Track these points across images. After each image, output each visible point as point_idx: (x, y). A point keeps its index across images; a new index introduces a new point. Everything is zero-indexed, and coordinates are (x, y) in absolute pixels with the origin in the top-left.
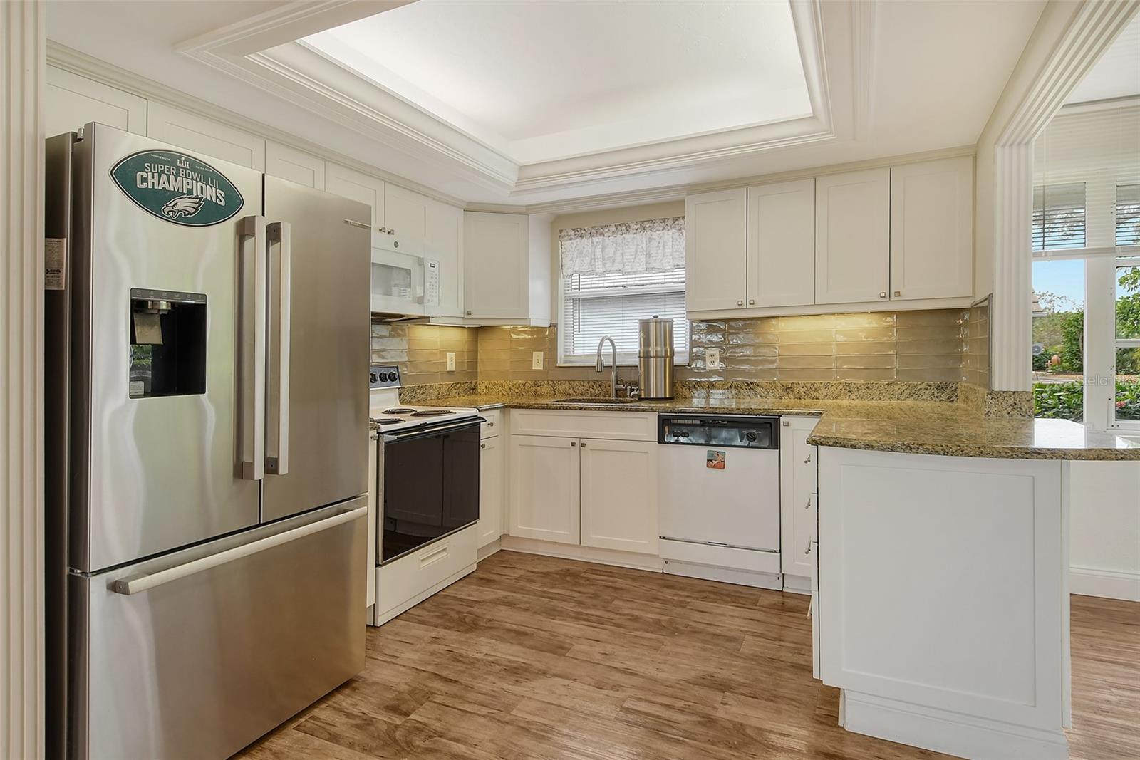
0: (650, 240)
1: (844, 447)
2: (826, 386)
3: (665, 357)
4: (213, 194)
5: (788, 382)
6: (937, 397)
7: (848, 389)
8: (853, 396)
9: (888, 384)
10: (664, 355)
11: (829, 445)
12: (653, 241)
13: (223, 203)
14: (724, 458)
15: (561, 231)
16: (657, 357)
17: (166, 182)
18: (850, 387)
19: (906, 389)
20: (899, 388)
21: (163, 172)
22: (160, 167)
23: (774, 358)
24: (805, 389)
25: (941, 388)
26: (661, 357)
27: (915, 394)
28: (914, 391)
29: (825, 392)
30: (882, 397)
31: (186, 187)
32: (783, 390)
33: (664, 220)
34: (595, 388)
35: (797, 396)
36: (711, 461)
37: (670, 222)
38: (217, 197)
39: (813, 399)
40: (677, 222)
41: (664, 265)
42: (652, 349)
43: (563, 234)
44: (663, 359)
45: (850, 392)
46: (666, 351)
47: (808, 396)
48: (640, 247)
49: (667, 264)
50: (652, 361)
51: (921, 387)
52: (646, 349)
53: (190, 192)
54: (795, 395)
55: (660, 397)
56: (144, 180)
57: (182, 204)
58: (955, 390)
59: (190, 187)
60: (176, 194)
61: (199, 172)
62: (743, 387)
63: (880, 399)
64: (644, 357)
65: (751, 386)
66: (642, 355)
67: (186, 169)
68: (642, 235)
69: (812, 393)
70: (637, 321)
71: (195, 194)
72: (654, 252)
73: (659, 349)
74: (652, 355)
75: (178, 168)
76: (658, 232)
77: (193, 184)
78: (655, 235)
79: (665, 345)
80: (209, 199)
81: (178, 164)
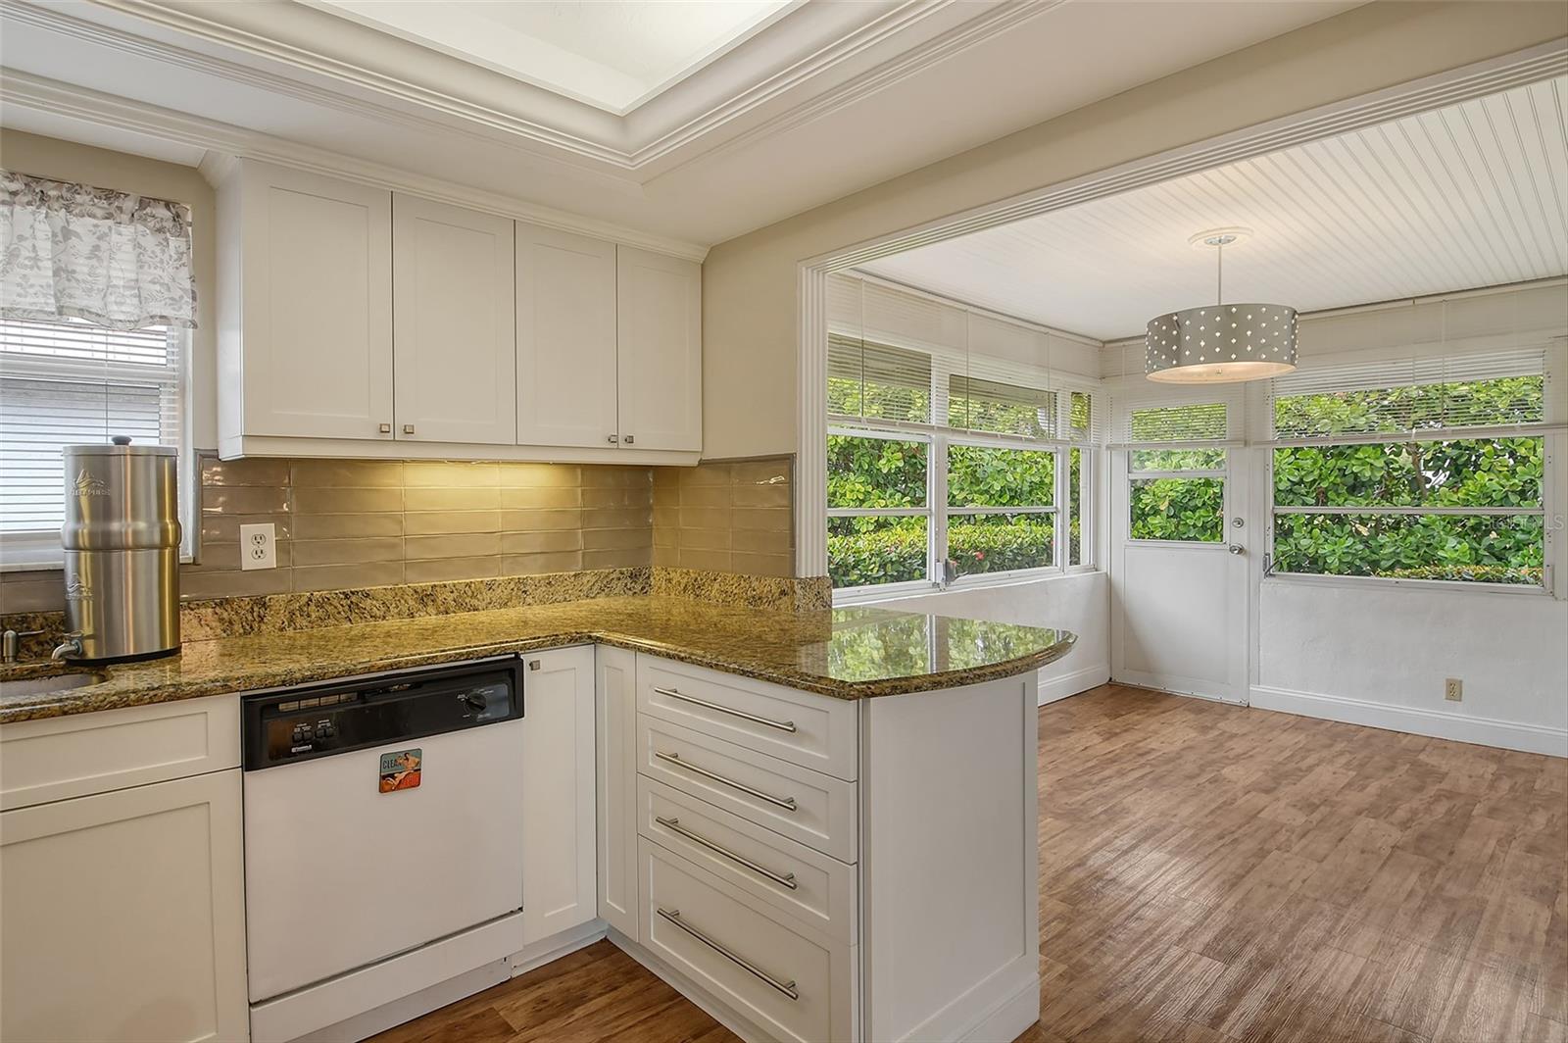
0: (67, 233)
1: (907, 692)
2: (490, 586)
3: (162, 547)
5: (425, 584)
6: (630, 589)
7: (522, 590)
8: (529, 600)
9: (575, 576)
11: (886, 695)
12: (74, 240)
14: (419, 763)
18: (525, 585)
19: (596, 581)
20: (588, 579)
23: (396, 540)
24: (456, 594)
25: (633, 577)
26: (151, 547)
27: (605, 588)
28: (605, 583)
29: (488, 595)
30: (567, 596)
32: (416, 600)
33: (110, 195)
35: (441, 608)
36: (392, 776)
37: (129, 205)
39: (469, 610)
40: (148, 210)
41: (110, 308)
44: (156, 551)
45: (525, 592)
46: (164, 532)
47: (461, 606)
48: (28, 244)
49: (115, 308)
50: (121, 557)
51: (614, 576)
52: (100, 527)
54: (438, 608)
55: (146, 651)
58: (649, 578)
62: (335, 602)
63: (565, 599)
64: (93, 549)
65: (354, 599)
66: (84, 541)
68: (33, 213)
69: (467, 600)
72: (81, 267)
73: (142, 525)
74: (120, 543)
76: (87, 219)
78: (79, 225)
79: (161, 515)
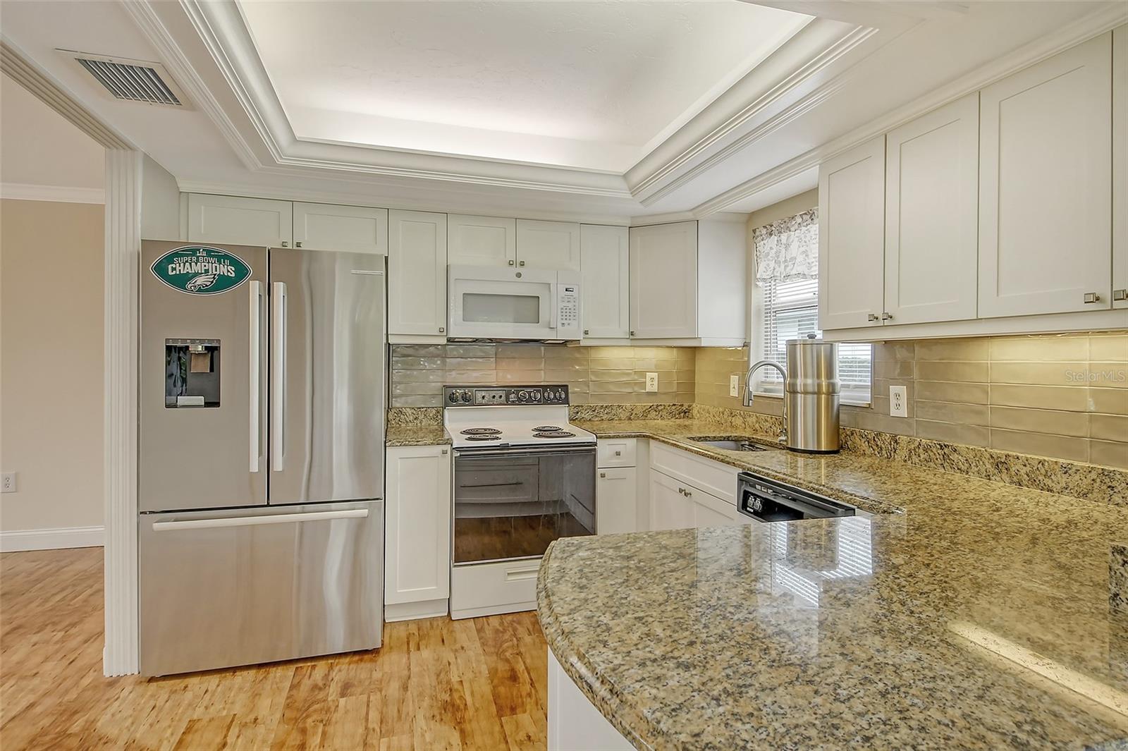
2: (1066, 470)
3: (821, 394)
4: (227, 270)
5: (1001, 451)
7: (1107, 482)
10: (816, 390)
13: (233, 275)
15: (754, 231)
16: (806, 393)
17: (189, 268)
18: (1111, 479)
21: (187, 261)
22: (185, 259)
23: (982, 408)
24: (1028, 469)
26: (813, 393)
29: (1064, 479)
31: (203, 268)
32: (992, 465)
34: (777, 425)
35: (1015, 479)
38: (228, 271)
39: (1043, 490)
42: (800, 382)
43: (758, 233)
44: (816, 396)
45: (1112, 488)
46: (821, 385)
47: (1034, 482)
50: (800, 397)
52: (792, 380)
53: (207, 271)
54: (1011, 478)
56: (174, 269)
57: (200, 280)
59: (206, 268)
60: (196, 274)
61: (213, 256)
62: (935, 451)
64: (789, 391)
65: (946, 451)
67: (203, 257)
69: (1040, 478)
70: (785, 342)
71: (210, 272)
73: (810, 381)
74: (799, 390)
75: (198, 257)
77: (209, 266)
79: (820, 378)
80: (222, 273)
81: (198, 255)
